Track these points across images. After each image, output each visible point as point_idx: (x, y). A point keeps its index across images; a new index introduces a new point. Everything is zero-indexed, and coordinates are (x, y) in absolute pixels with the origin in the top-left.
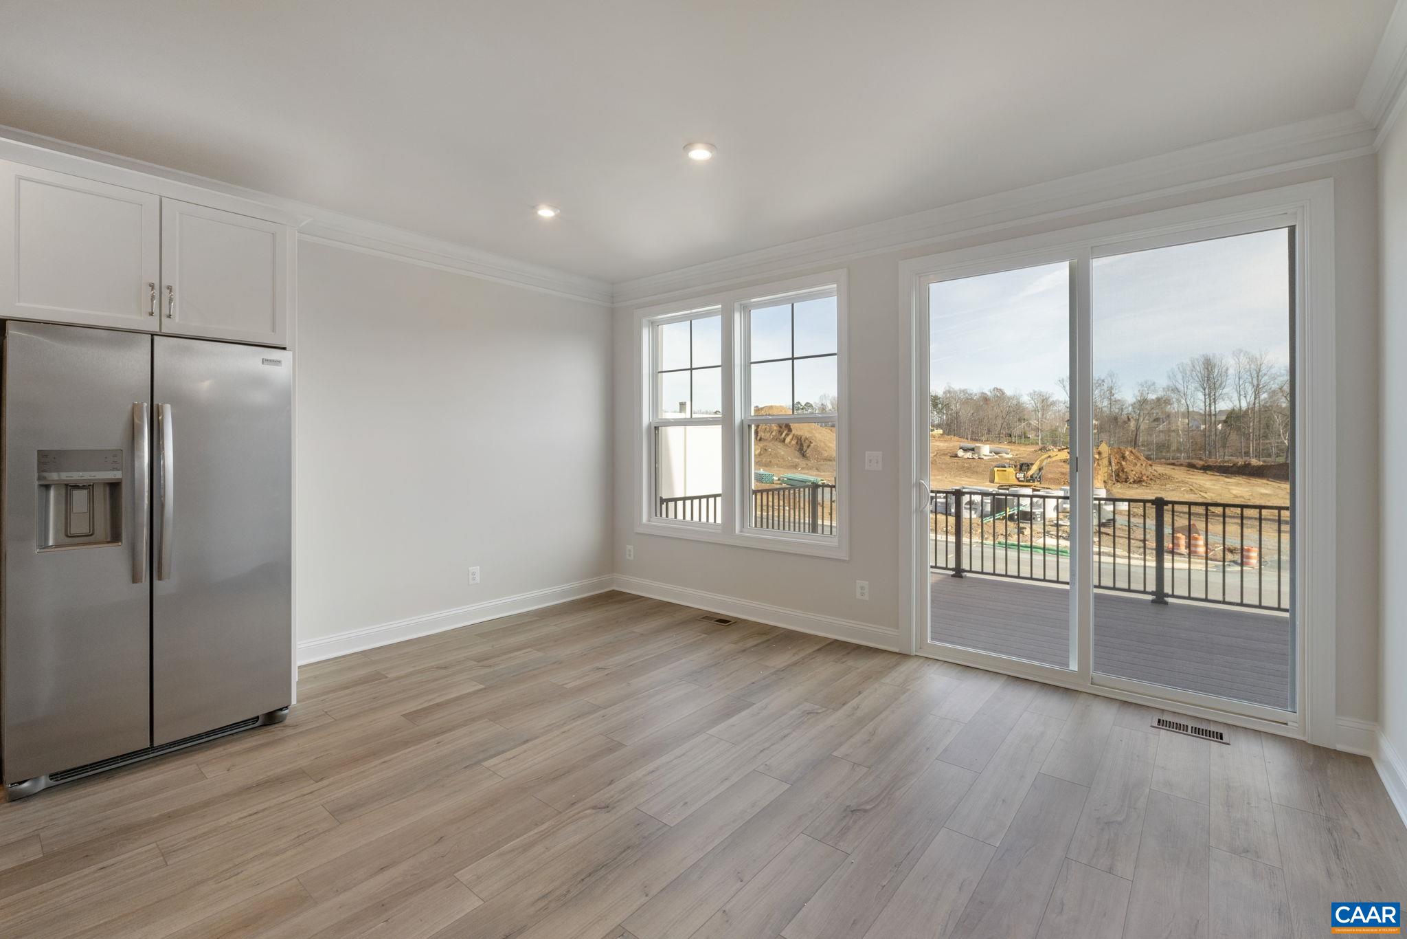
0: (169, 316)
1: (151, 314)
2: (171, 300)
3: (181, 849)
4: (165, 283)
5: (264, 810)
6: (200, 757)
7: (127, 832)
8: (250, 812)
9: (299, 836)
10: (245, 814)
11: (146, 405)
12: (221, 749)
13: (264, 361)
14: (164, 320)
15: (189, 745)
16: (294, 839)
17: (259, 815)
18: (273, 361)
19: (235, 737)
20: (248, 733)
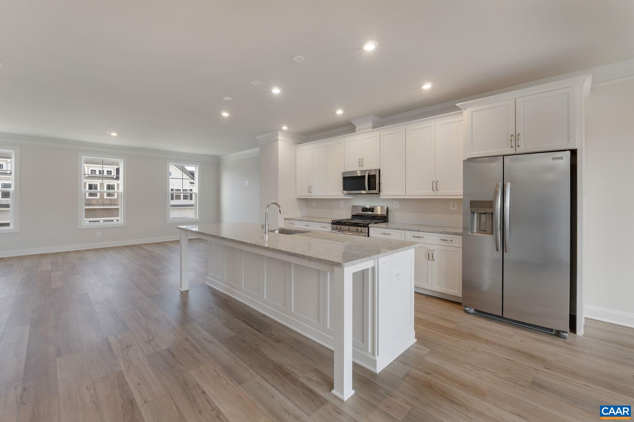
0: (518, 146)
1: (512, 147)
2: (518, 139)
3: (478, 352)
4: (517, 133)
5: (512, 361)
6: (519, 331)
7: (474, 337)
8: (508, 358)
9: (510, 378)
10: (506, 358)
11: (501, 183)
12: (529, 333)
13: (554, 159)
14: (517, 148)
15: (521, 325)
16: (508, 377)
17: (509, 361)
18: (556, 158)
19: (540, 332)
20: (546, 334)
